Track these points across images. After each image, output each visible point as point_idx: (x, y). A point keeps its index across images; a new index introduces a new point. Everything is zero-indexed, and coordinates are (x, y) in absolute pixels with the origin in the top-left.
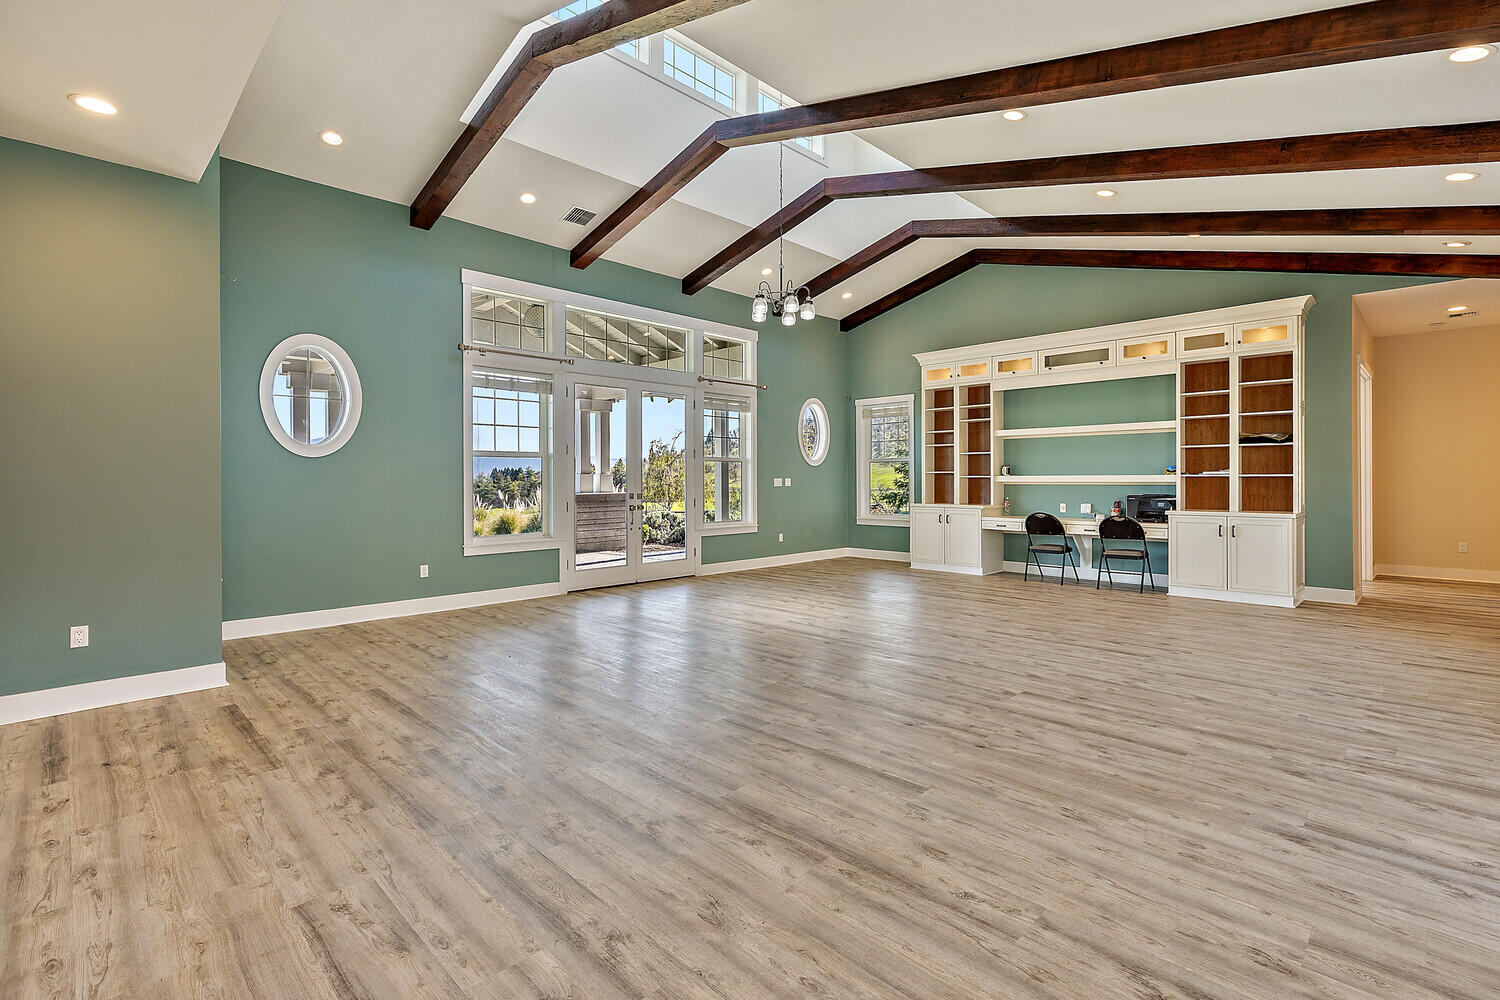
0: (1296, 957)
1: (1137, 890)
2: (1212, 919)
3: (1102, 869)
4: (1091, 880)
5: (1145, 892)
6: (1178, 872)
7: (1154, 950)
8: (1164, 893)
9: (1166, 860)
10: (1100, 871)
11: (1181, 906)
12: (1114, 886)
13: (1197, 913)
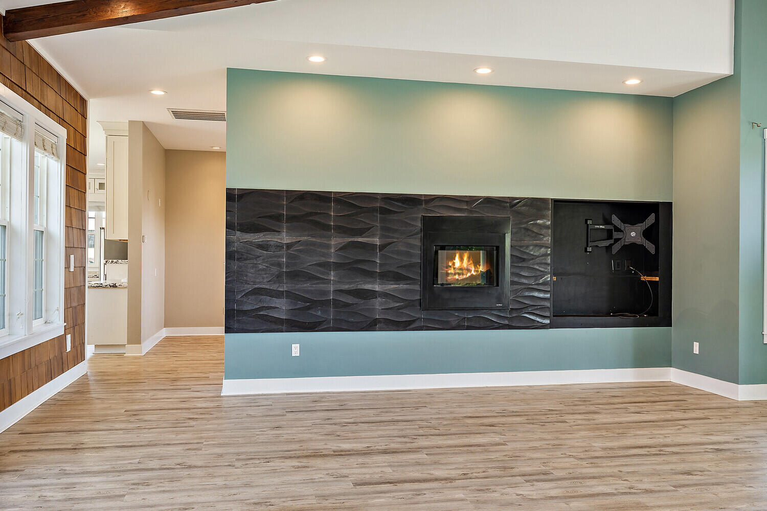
0: (132, 489)
1: (204, 487)
2: (168, 489)
3: (226, 488)
4: (227, 483)
5: (200, 487)
6: (190, 500)
7: (188, 473)
8: (192, 490)
9: (199, 503)
10: (226, 487)
11: (183, 488)
12: (215, 485)
13: (175, 489)
